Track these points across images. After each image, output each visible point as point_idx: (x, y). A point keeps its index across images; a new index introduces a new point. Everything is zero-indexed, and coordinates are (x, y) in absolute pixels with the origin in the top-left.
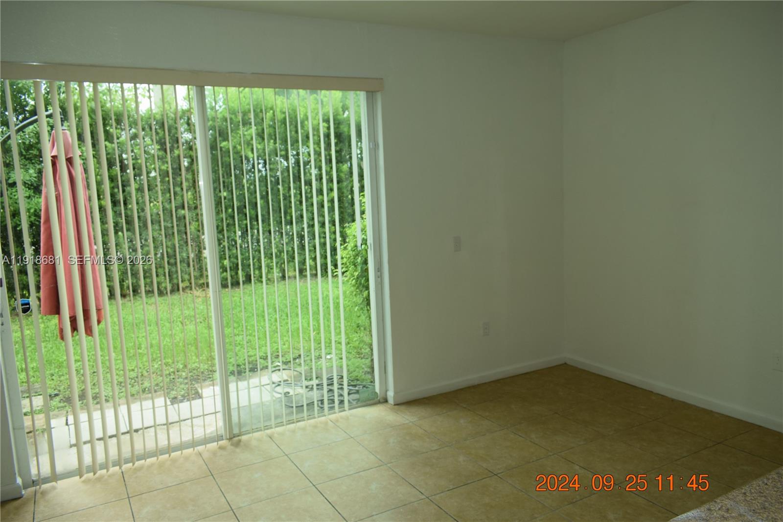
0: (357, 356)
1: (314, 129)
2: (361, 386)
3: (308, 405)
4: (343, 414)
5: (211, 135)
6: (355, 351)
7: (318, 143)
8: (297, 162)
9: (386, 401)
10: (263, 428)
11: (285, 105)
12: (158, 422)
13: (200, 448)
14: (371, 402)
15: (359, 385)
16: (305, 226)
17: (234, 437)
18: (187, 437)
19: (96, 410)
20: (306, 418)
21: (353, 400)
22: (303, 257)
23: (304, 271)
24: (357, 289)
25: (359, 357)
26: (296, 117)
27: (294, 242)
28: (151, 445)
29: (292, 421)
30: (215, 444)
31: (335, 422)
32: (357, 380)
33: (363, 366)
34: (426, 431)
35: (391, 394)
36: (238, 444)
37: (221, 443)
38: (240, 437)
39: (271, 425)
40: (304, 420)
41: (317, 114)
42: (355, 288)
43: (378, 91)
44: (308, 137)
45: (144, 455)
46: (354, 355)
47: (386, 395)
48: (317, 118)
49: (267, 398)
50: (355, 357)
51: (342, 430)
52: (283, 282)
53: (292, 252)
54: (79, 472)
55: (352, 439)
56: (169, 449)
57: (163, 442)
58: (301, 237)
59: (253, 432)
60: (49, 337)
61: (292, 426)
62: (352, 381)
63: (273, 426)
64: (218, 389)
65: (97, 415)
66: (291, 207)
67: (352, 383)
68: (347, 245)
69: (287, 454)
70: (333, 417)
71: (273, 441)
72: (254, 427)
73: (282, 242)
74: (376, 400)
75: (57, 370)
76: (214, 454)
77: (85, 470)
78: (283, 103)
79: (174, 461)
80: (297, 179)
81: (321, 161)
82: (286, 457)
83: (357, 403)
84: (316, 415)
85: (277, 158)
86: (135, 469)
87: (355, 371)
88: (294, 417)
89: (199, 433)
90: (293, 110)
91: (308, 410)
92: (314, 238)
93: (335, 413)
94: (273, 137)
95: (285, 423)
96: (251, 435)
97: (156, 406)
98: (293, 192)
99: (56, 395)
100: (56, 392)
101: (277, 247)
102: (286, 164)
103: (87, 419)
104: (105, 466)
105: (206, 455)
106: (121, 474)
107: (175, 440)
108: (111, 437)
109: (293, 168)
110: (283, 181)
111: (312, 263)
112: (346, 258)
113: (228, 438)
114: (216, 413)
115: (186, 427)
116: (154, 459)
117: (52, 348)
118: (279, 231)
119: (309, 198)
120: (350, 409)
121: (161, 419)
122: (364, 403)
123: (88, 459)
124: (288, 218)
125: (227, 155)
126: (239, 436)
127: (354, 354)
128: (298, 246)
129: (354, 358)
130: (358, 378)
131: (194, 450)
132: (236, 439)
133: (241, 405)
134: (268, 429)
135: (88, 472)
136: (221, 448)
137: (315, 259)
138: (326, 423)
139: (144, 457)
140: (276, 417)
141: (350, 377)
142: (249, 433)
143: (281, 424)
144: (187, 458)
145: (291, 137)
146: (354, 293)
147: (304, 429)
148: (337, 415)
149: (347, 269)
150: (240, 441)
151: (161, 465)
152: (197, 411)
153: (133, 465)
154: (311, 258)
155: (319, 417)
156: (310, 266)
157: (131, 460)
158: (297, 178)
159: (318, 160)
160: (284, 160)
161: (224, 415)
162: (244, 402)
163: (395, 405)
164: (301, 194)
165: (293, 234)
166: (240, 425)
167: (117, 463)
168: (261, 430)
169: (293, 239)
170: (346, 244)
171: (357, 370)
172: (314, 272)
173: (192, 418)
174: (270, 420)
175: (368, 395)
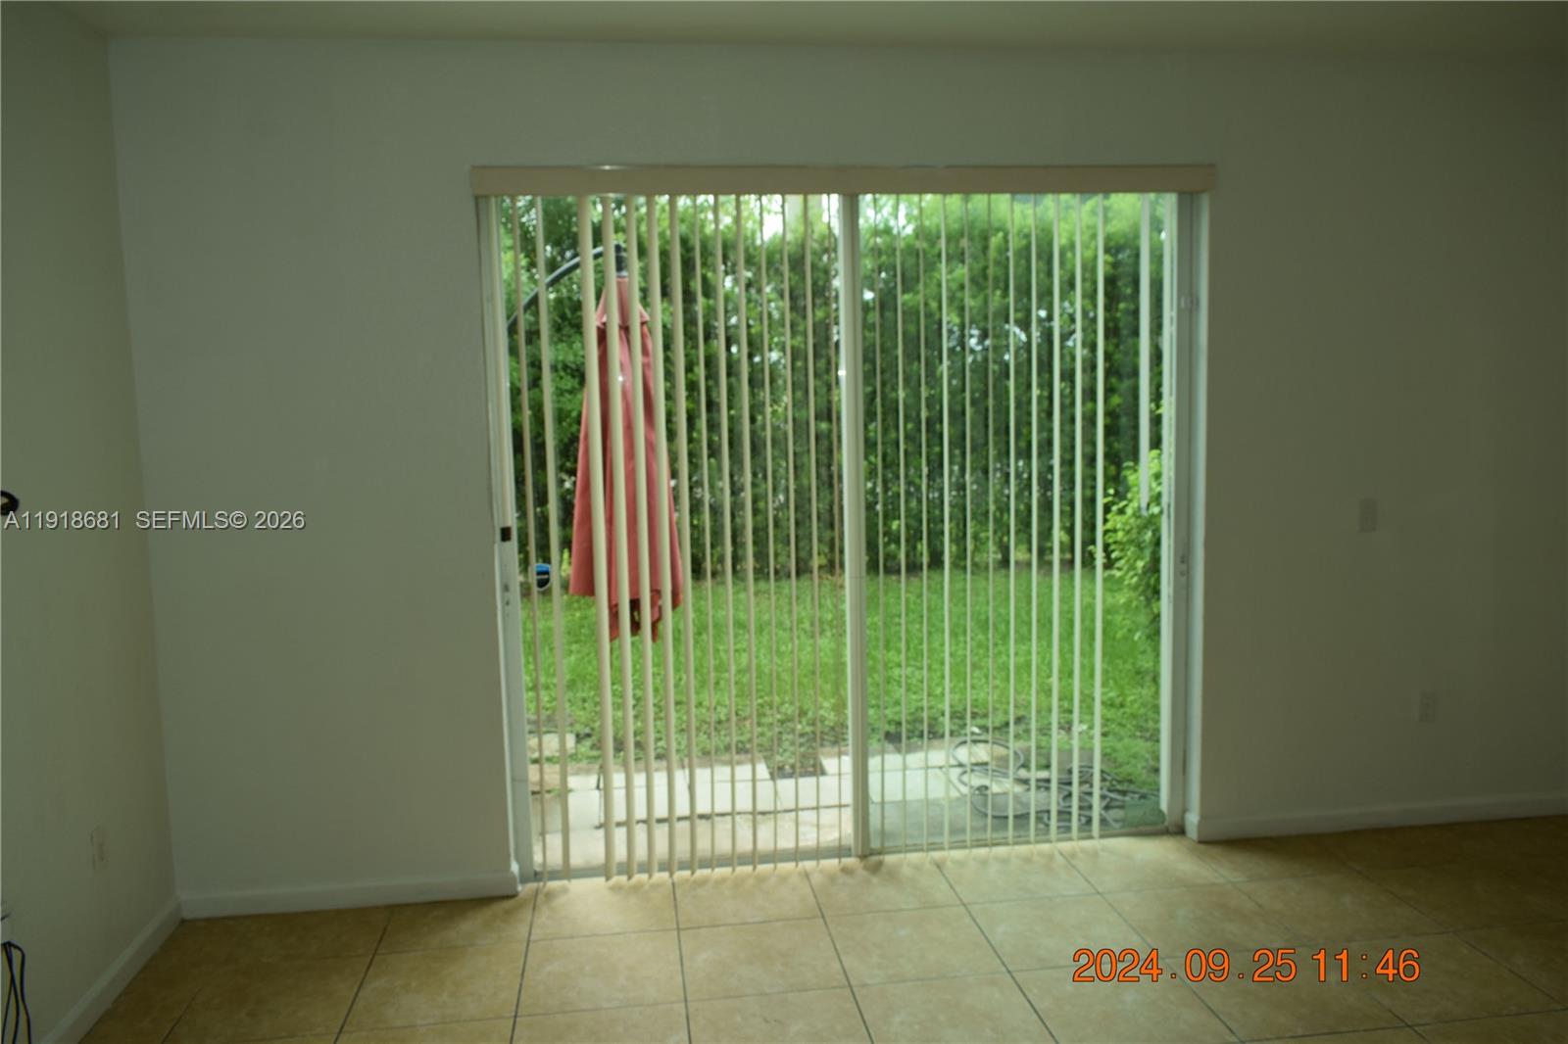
0: (1138, 734)
1: (1084, 268)
2: (1137, 796)
3: (1016, 817)
4: (1087, 844)
5: (886, 282)
6: (1134, 723)
7: (1091, 296)
8: (1048, 336)
9: (1180, 831)
10: (925, 847)
11: (1030, 221)
12: (738, 808)
13: (809, 865)
14: (1149, 828)
15: (1134, 792)
16: (1056, 462)
17: (871, 854)
18: (786, 843)
19: (638, 771)
20: (1010, 840)
21: (1116, 821)
22: (1047, 524)
23: (1048, 552)
24: (1140, 595)
25: (1141, 737)
26: (1050, 244)
27: (1030, 494)
28: (724, 846)
29: (983, 842)
30: (835, 861)
31: (1070, 857)
32: (1130, 782)
33: (1147, 756)
34: (1260, 906)
35: (1193, 819)
36: (876, 869)
37: (845, 861)
38: (881, 857)
39: (942, 843)
40: (1007, 844)
41: (1094, 236)
42: (1137, 593)
43: (1203, 191)
44: (1072, 285)
45: (711, 860)
46: (1130, 730)
47: (1183, 818)
48: (1092, 245)
49: (937, 791)
50: (1133, 736)
51: (1082, 875)
52: (1003, 572)
53: (1025, 513)
54: (605, 870)
55: (1099, 897)
56: (754, 858)
57: (745, 845)
58: (1046, 485)
59: (907, 851)
60: (585, 635)
61: (983, 851)
62: (1119, 782)
63: (946, 846)
64: (847, 761)
65: (639, 780)
66: (1029, 424)
67: (1119, 787)
68: (1126, 505)
69: (965, 901)
70: (1065, 846)
71: (944, 875)
72: (910, 842)
73: (1006, 492)
74: (1160, 827)
75: (592, 693)
76: (832, 878)
77: (614, 870)
78: (1024, 217)
79: (761, 880)
80: (1046, 368)
81: (1095, 332)
82: (962, 908)
83: (1123, 827)
84: (1032, 837)
85: (1007, 327)
86: (695, 882)
87: (1128, 763)
88: (989, 835)
89: (809, 840)
90: (1043, 230)
91: (1016, 827)
92: (1072, 488)
93: (1070, 839)
94: (1002, 285)
95: (968, 844)
96: (902, 856)
97: (737, 777)
98: (1035, 392)
99: (588, 735)
100: (587, 730)
101: (996, 501)
102: (1023, 337)
103: (623, 784)
104: (646, 868)
105: (816, 879)
106: (671, 887)
107: (765, 843)
108: (680, 819)
109: (1039, 345)
110: (1017, 372)
111: (1066, 538)
112: (1124, 530)
113: (860, 853)
114: (840, 806)
115: (786, 823)
116: (725, 871)
117: (588, 654)
118: (1001, 470)
119: (1068, 406)
120: (1102, 837)
121: (744, 803)
122: (1133, 830)
123: (620, 853)
124: (1023, 444)
125: (914, 318)
126: (880, 853)
127: (1133, 729)
128: (1039, 501)
129: (1130, 737)
130: (1132, 777)
131: (797, 866)
132: (875, 859)
133: (887, 799)
134: (934, 850)
135: (620, 873)
136: (845, 871)
137: (1070, 531)
138: (1050, 857)
139: (709, 863)
140: (954, 831)
141: (1116, 774)
142: (900, 852)
143: (961, 845)
144: (784, 879)
145: (1038, 284)
146: (1135, 603)
147: (1005, 861)
148: (1074, 845)
149: (1122, 554)
150: (880, 864)
151: (738, 883)
152: (807, 798)
153: (693, 873)
154: (1063, 528)
155: (1037, 842)
156: (1061, 543)
157: (690, 865)
158: (1046, 366)
159: (1090, 330)
160: (1021, 330)
161: (856, 811)
162: (893, 793)
163: (1201, 842)
164: (1051, 398)
165: (1030, 478)
166: (883, 833)
167: (667, 866)
168: (922, 850)
169: (1029, 486)
170: (1124, 503)
171: (1133, 761)
172: (1068, 556)
173: (796, 810)
174: (941, 834)
175: (1145, 813)
